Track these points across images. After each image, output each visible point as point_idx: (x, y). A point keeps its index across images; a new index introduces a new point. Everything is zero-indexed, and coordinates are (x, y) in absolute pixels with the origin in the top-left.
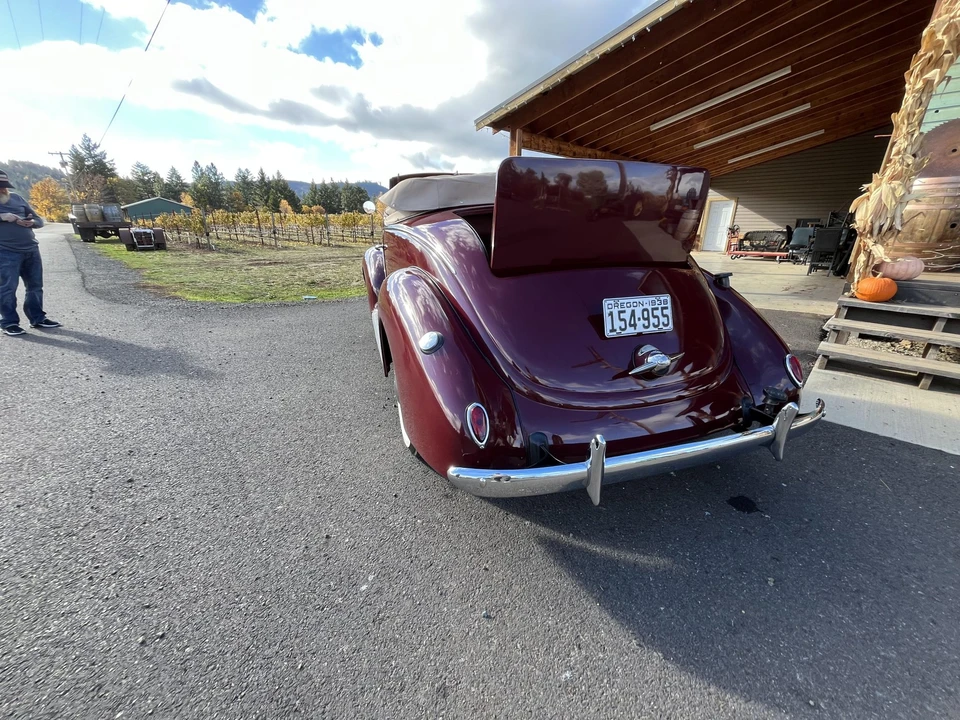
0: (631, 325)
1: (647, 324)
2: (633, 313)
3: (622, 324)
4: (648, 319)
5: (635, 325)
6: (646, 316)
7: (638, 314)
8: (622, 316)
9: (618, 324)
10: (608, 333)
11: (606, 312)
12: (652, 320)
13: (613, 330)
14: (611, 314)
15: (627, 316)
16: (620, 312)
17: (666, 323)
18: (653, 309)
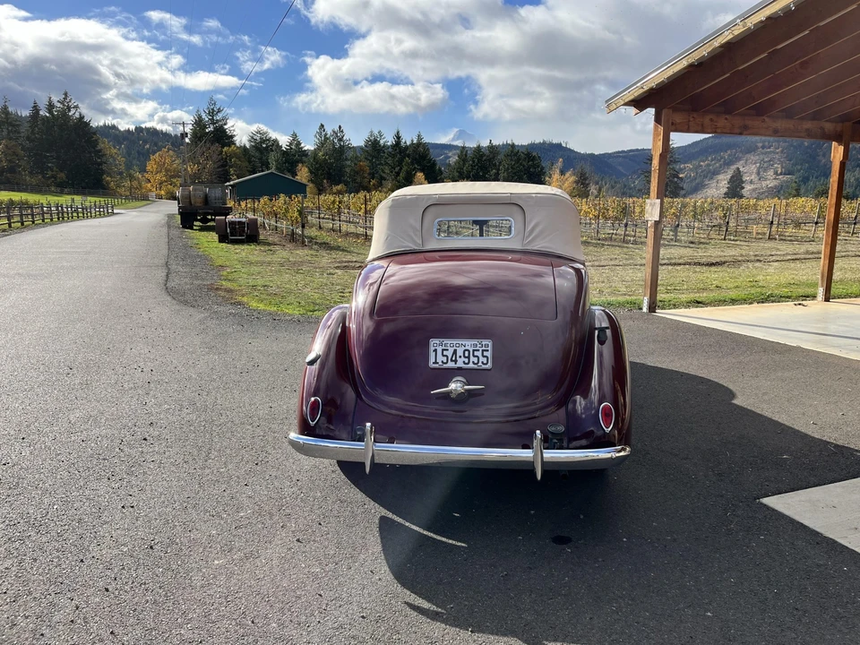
0: (452, 360)
1: (467, 361)
2: (455, 352)
3: (445, 359)
4: (469, 357)
5: (456, 361)
6: (467, 354)
7: (460, 352)
8: (445, 353)
9: (440, 359)
10: (431, 365)
11: (432, 349)
12: (472, 359)
13: (436, 363)
14: (435, 351)
15: (449, 353)
16: (443, 350)
17: (485, 362)
18: (474, 350)
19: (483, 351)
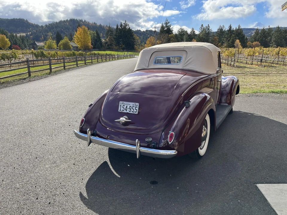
0: (125, 110)
1: (130, 111)
2: (127, 107)
3: (123, 109)
5: (126, 110)
6: (130, 108)
7: (128, 107)
8: (124, 107)
12: (132, 110)
13: (120, 110)
14: (121, 106)
15: (125, 107)
16: (123, 106)
17: (136, 111)
18: (133, 107)
19: (136, 107)
